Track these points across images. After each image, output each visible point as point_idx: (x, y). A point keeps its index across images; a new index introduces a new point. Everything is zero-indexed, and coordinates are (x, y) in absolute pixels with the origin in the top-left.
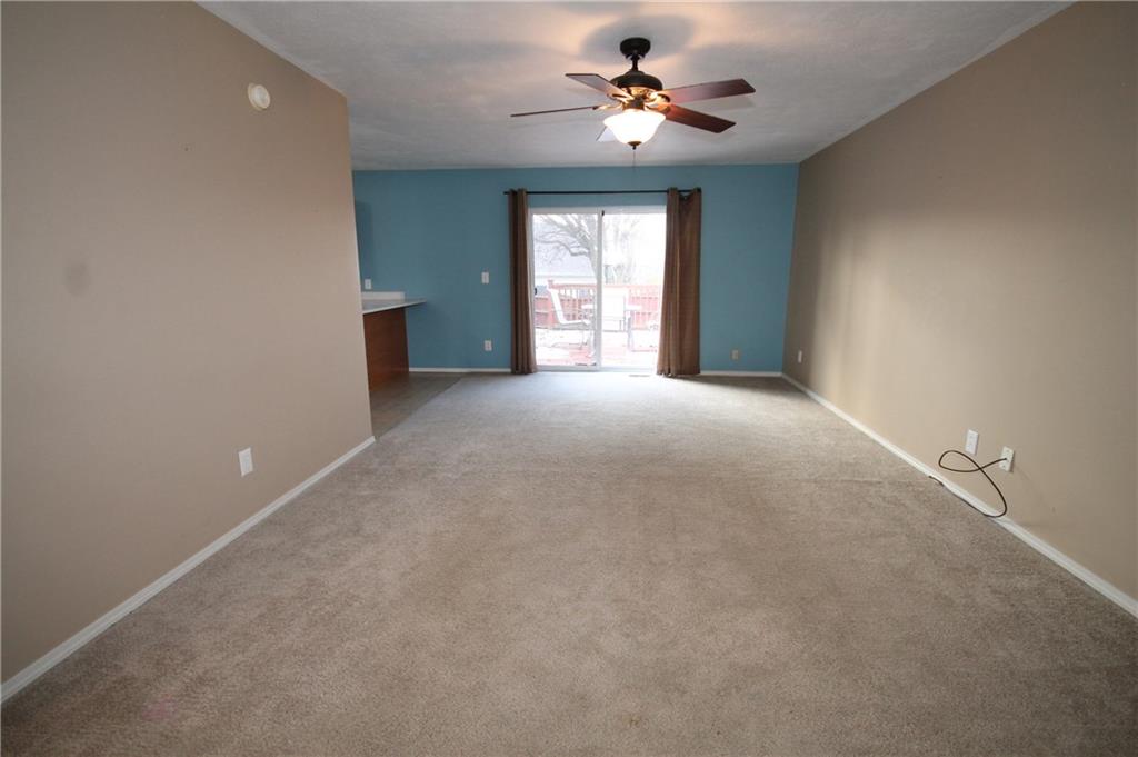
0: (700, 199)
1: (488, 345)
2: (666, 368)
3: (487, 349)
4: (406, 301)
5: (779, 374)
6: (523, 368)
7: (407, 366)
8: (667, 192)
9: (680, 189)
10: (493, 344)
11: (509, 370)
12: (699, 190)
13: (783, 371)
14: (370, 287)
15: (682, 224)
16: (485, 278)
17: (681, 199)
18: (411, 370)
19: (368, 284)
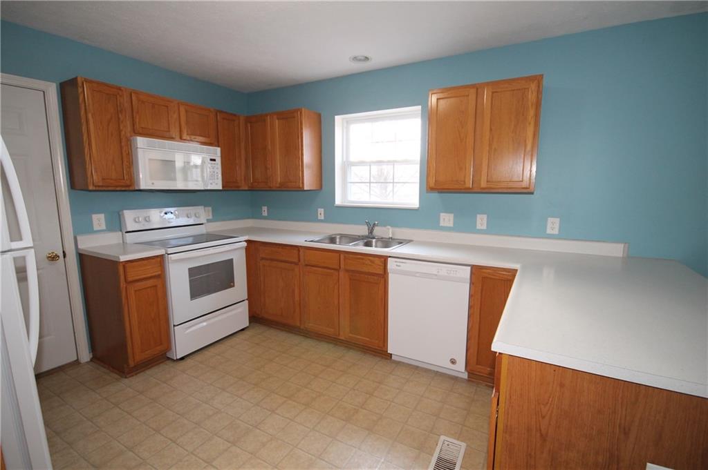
19: (553, 226)
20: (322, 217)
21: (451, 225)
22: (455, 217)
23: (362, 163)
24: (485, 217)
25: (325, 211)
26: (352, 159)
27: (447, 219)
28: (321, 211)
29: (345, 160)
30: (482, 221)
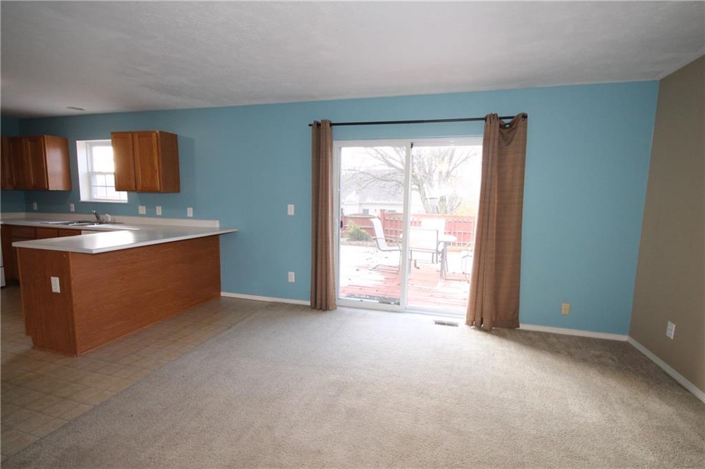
0: (525, 127)
1: (292, 277)
2: (479, 319)
3: (290, 281)
4: (221, 229)
5: (624, 338)
6: (321, 305)
7: (219, 290)
8: (485, 119)
9: (499, 115)
10: (297, 276)
11: (309, 303)
12: (525, 116)
13: (631, 334)
14: (191, 215)
15: (501, 155)
16: (291, 210)
17: (502, 126)
18: (223, 294)
19: (190, 212)
20: (73, 210)
21: (145, 213)
22: (146, 208)
23: (100, 173)
24: (160, 207)
25: (75, 206)
26: (96, 170)
27: (142, 210)
28: (72, 206)
29: (90, 170)
30: (159, 210)
